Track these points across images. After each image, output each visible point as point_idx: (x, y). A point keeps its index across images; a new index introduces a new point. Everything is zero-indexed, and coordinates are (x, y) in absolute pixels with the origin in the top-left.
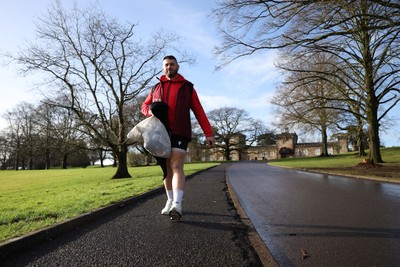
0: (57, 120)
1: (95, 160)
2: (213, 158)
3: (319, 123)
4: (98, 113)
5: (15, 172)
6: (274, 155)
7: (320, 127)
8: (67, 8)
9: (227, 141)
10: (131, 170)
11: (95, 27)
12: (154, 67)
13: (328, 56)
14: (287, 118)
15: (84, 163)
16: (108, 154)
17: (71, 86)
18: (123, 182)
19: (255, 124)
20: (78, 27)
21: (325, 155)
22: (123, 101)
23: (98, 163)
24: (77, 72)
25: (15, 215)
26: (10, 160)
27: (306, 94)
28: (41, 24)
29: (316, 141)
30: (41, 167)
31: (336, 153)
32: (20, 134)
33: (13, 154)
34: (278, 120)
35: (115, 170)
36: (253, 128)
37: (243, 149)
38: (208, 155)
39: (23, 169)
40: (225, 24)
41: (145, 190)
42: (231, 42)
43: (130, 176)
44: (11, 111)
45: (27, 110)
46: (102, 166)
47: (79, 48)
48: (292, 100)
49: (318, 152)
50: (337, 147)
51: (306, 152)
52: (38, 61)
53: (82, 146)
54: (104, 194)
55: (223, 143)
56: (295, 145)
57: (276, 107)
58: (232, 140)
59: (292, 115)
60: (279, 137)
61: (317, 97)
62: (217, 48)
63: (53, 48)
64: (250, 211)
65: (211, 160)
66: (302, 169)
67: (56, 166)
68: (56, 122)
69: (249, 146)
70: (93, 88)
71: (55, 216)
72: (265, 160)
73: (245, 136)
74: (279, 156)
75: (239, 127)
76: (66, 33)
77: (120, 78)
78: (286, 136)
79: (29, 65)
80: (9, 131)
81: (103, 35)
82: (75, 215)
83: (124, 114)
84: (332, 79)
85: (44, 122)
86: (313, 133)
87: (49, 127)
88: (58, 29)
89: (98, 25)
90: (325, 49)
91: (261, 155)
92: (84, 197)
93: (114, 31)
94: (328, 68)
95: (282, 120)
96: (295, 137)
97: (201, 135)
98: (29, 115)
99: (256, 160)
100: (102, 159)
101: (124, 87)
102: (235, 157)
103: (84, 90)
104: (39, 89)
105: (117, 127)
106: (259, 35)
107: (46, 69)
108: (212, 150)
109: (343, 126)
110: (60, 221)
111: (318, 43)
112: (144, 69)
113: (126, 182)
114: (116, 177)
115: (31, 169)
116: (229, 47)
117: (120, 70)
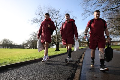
1: (51, 46)
3: (119, 34)
5: (31, 49)
7: (119, 36)
8: (42, 7)
16: (55, 45)
20: (45, 11)
23: (52, 47)
26: (30, 46)
28: (36, 11)
29: (118, 40)
32: (32, 40)
33: (31, 45)
38: (83, 45)
40: (84, 7)
43: (59, 51)
44: (30, 34)
45: (34, 33)
46: (53, 48)
49: (119, 44)
51: (115, 44)
52: (36, 21)
56: (111, 41)
62: (82, 14)
65: (84, 46)
76: (42, 13)
77: (56, 24)
79: (33, 22)
80: (30, 39)
81: (52, 13)
83: (58, 34)
88: (40, 12)
89: (50, 10)
93: (54, 11)
96: (111, 39)
97: (81, 39)
98: (34, 35)
100: (53, 46)
101: (57, 26)
105: (56, 37)
106: (94, 9)
107: (37, 23)
108: (84, 43)
114: (56, 51)
115: (35, 48)
116: (86, 13)
117: (56, 22)
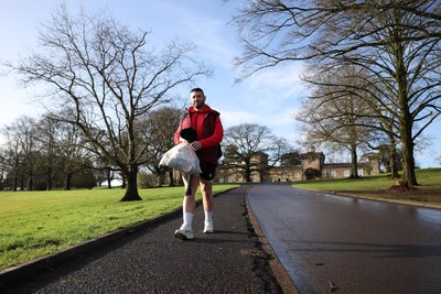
0: (61, 136)
1: (101, 180)
2: (232, 179)
3: (348, 141)
4: (106, 129)
5: (12, 193)
6: (299, 176)
7: (350, 146)
9: (247, 160)
10: (142, 192)
11: (104, 35)
12: (168, 78)
13: (358, 68)
14: (313, 136)
15: (90, 184)
16: (117, 174)
17: (76, 99)
18: (133, 205)
19: (279, 142)
20: (86, 34)
21: (354, 177)
22: (133, 116)
24: (83, 83)
25: (12, 241)
26: (7, 180)
27: (334, 110)
28: (45, 30)
29: (345, 162)
30: (42, 188)
31: (367, 175)
32: (19, 151)
33: (10, 174)
34: (304, 138)
35: (124, 191)
36: (277, 146)
37: (265, 170)
38: (226, 176)
39: (22, 190)
40: (246, 32)
41: (157, 214)
42: (252, 52)
44: (10, 126)
45: (28, 124)
46: (110, 187)
47: (85, 57)
48: (319, 117)
49: (347, 174)
50: (368, 168)
51: (334, 174)
52: (41, 71)
53: (87, 165)
54: (111, 219)
55: (243, 163)
56: (323, 165)
57: (301, 123)
58: (253, 160)
59: (318, 133)
60: (304, 157)
61: (346, 114)
62: (237, 59)
63: (57, 57)
64: (272, 238)
65: (230, 181)
66: (329, 192)
67: (59, 187)
68: (59, 139)
69: (272, 167)
70: (101, 101)
71: (57, 243)
72: (289, 182)
73: (267, 156)
74: (305, 178)
75: (261, 146)
76: (72, 41)
77: (131, 90)
78: (312, 156)
79: (30, 75)
80: (6, 148)
81: (113, 43)
82: (79, 242)
83: (135, 130)
84: (363, 94)
85: (46, 139)
86: (341, 153)
87: (52, 144)
88: (63, 37)
89: (107, 33)
90: (355, 61)
91: (285, 177)
92: (89, 221)
93: (125, 40)
94: (359, 82)
95: (308, 139)
96: (322, 156)
98: (29, 130)
99: (279, 182)
102: (256, 178)
103: (90, 103)
104: (41, 101)
105: (127, 144)
106: (283, 45)
107: (49, 80)
108: (230, 170)
109: (375, 146)
110: (62, 248)
111: (347, 54)
112: (157, 81)
113: (136, 206)
114: (125, 199)
115: (31, 189)
116: (251, 57)
117: (131, 81)
